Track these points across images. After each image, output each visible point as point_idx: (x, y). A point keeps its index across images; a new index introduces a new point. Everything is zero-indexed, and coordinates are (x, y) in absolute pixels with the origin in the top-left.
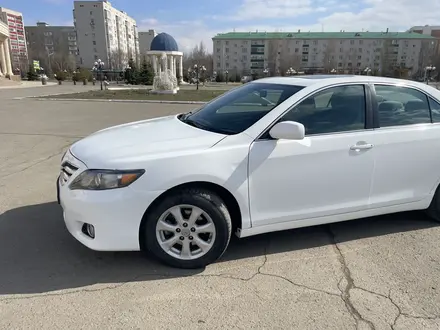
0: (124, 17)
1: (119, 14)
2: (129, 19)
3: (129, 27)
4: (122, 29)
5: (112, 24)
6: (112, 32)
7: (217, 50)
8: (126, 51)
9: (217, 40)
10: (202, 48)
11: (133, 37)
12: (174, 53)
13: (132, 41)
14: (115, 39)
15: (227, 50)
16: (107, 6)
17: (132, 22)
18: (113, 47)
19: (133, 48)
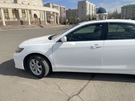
0: (92, 4)
1: (90, 3)
2: (93, 5)
3: (93, 7)
4: (91, 8)
5: (88, 7)
6: (88, 9)
7: (122, 11)
8: (91, 14)
9: (123, 8)
11: (94, 10)
13: (94, 11)
14: (88, 11)
15: (127, 11)
16: (87, 2)
17: (94, 5)
18: (88, 14)
19: (94, 13)
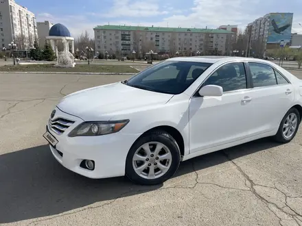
0: (25, 11)
1: (21, 9)
2: (29, 13)
3: (30, 19)
4: (24, 19)
5: (16, 16)
6: (16, 22)
7: (97, 36)
8: (27, 36)
9: (97, 30)
10: (86, 35)
11: (32, 25)
12: (68, 38)
13: (32, 29)
14: (18, 27)
15: (105, 37)
16: (11, 2)
17: (31, 15)
18: (17, 32)
19: (33, 33)
